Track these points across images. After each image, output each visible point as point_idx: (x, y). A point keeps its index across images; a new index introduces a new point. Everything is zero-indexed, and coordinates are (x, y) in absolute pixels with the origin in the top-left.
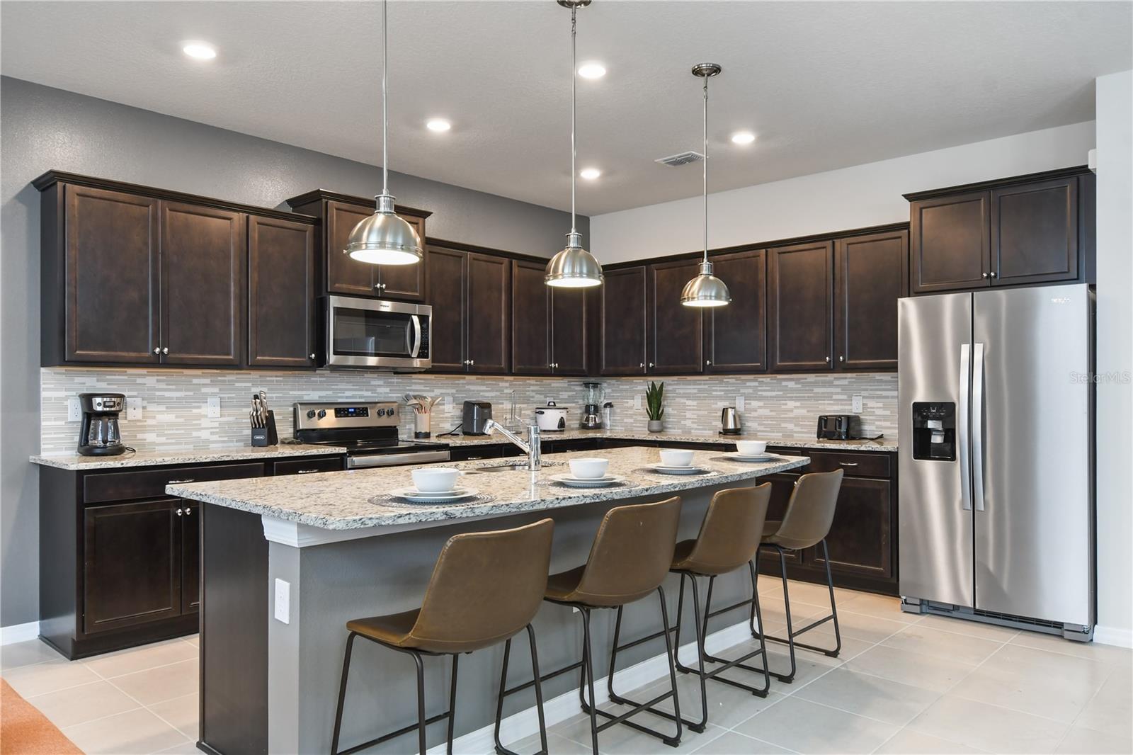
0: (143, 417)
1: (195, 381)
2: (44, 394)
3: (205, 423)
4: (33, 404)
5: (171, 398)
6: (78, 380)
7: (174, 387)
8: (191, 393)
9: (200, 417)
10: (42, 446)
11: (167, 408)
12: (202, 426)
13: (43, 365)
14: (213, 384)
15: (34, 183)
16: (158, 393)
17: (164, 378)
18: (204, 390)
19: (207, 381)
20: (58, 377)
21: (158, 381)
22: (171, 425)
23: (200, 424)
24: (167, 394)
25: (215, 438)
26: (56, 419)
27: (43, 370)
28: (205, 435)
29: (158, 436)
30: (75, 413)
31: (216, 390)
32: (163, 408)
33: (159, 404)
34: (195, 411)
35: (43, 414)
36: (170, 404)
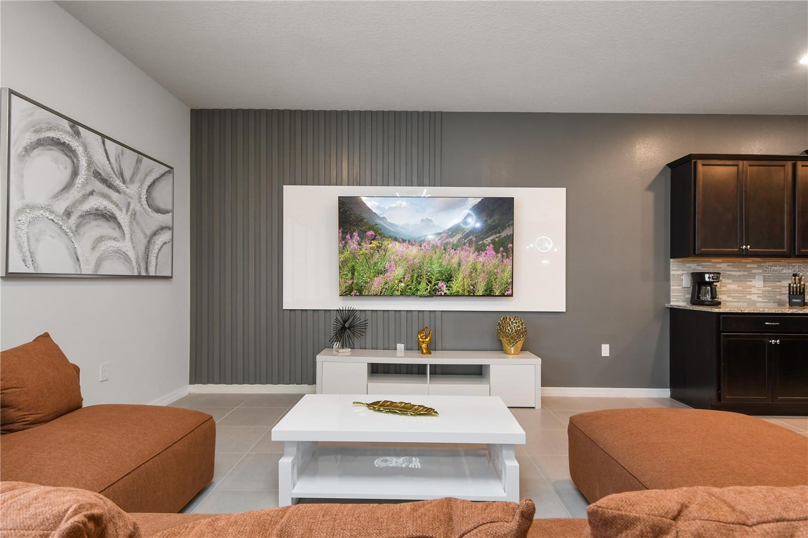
0: (720, 286)
1: (748, 266)
2: (672, 272)
3: (754, 290)
4: (667, 278)
5: (735, 276)
6: (688, 265)
7: (736, 269)
8: (746, 273)
9: (751, 287)
10: (672, 299)
11: (733, 281)
12: (753, 292)
13: (672, 257)
14: (759, 267)
15: (667, 165)
16: (728, 273)
17: (731, 264)
18: (753, 271)
19: (755, 266)
20: (678, 263)
21: (728, 266)
22: (735, 291)
23: (751, 291)
24: (733, 273)
25: (760, 299)
26: (677, 286)
27: (672, 260)
28: (754, 297)
29: (728, 297)
30: (687, 282)
31: (760, 271)
32: (730, 281)
33: (728, 279)
34: (748, 283)
35: (672, 283)
36: (736, 279)
